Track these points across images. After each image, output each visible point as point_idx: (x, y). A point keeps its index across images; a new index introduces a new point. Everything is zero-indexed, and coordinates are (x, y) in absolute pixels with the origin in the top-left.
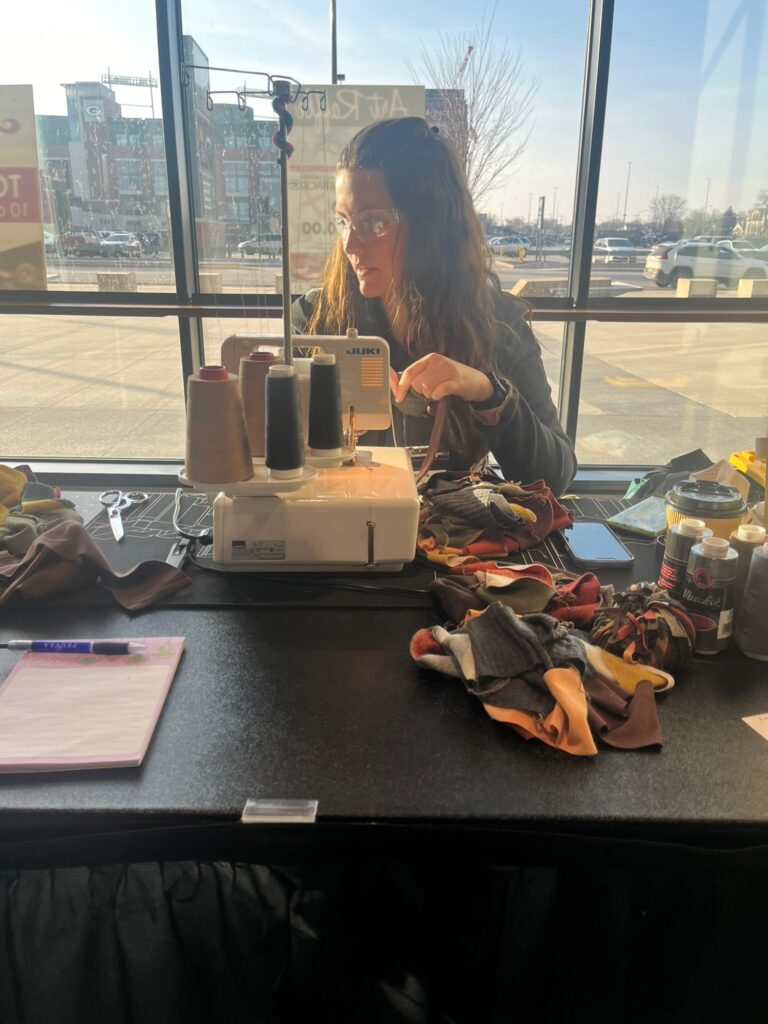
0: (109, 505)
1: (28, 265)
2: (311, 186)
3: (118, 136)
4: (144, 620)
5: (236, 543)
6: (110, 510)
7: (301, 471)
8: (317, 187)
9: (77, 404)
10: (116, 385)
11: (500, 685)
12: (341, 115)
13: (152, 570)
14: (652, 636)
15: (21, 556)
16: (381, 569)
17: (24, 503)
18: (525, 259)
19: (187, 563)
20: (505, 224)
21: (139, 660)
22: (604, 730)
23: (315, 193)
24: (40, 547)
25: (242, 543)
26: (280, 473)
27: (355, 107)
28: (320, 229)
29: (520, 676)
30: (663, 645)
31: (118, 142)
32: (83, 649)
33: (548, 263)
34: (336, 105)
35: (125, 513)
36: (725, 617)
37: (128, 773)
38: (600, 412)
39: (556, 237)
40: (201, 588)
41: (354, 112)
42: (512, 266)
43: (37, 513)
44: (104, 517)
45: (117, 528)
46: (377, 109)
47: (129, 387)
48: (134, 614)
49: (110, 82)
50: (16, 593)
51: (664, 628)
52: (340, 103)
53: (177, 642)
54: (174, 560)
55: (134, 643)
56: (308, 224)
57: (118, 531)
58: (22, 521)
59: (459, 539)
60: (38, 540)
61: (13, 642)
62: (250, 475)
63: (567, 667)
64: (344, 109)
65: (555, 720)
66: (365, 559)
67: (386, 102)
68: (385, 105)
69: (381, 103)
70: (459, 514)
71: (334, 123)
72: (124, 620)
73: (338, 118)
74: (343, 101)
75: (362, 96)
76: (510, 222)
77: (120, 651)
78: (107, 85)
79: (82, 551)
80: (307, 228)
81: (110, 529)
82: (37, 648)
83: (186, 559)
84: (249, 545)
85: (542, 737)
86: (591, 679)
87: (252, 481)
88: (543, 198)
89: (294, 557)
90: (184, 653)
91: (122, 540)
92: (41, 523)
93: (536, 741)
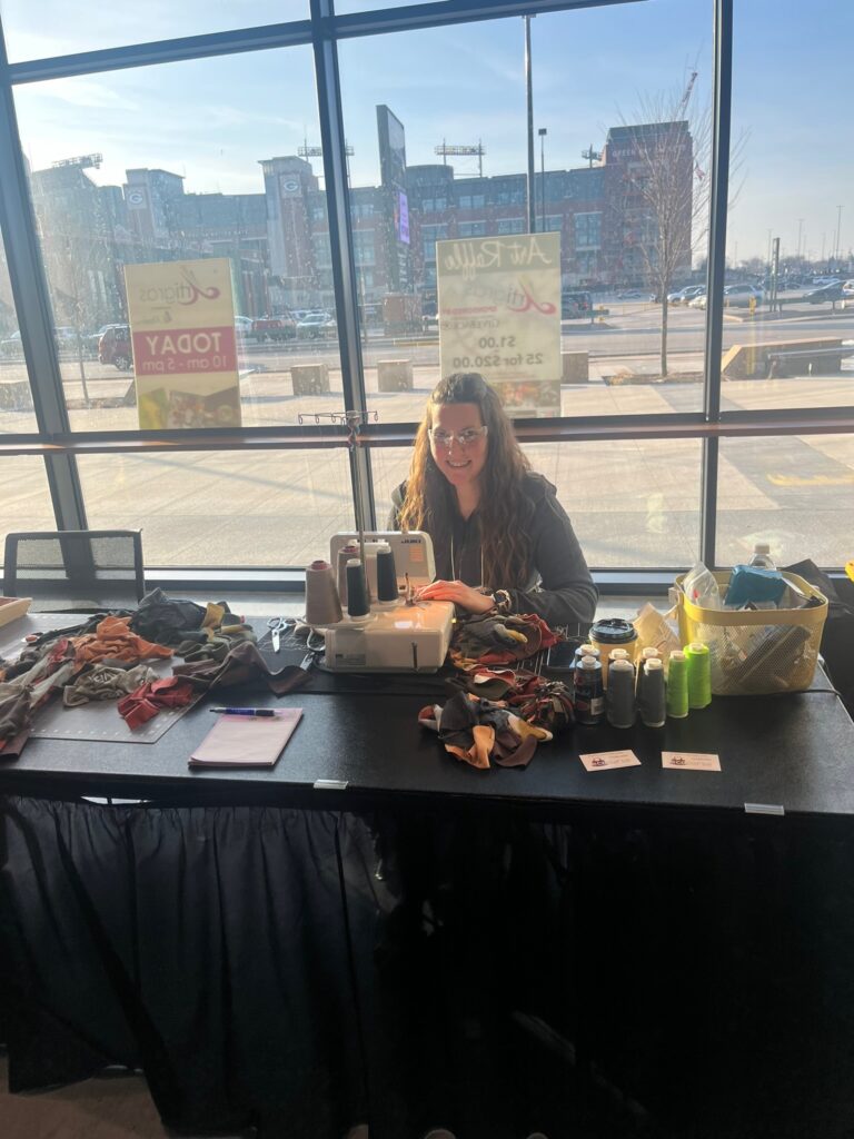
0: (273, 628)
1: (226, 407)
2: (460, 326)
3: (315, 210)
4: (284, 700)
5: (337, 656)
6: (274, 631)
7: (368, 616)
8: (465, 326)
9: (269, 511)
10: (304, 490)
11: (453, 734)
12: (486, 262)
13: (292, 670)
14: (545, 712)
15: (221, 662)
16: (422, 672)
17: (223, 628)
18: (757, 310)
19: (312, 667)
20: (740, 265)
21: (278, 719)
22: (499, 757)
23: (463, 332)
24: (231, 657)
25: (341, 656)
26: (355, 618)
27: (497, 256)
28: (468, 362)
29: (463, 730)
30: (551, 716)
31: (316, 216)
32: (251, 713)
33: (785, 311)
34: (481, 255)
35: (282, 634)
36: (595, 702)
37: (268, 767)
38: (776, 506)
39: (801, 277)
40: (320, 682)
41: (496, 261)
42: (740, 320)
43: (230, 634)
44: (269, 636)
45: (276, 643)
46: (517, 255)
47: (317, 492)
48: (280, 696)
49: (307, 155)
50: (218, 683)
51: (551, 705)
52: (484, 253)
53: (298, 711)
54: (305, 665)
55: (276, 710)
56: (458, 359)
57: (276, 646)
58: (221, 640)
59: (475, 653)
60: (230, 654)
61: (217, 709)
62: (341, 618)
63: (487, 725)
64: (488, 258)
65: (471, 751)
66: (413, 666)
67: (525, 249)
68: (524, 253)
69: (520, 250)
70: (477, 637)
71: (479, 270)
72: (275, 699)
73: (483, 266)
74: (488, 252)
75: (503, 245)
76: (747, 263)
77: (269, 714)
78: (304, 158)
79: (253, 660)
80: (457, 363)
81: (272, 644)
82: (228, 712)
83: (312, 664)
84: (345, 657)
85: (466, 759)
86: (502, 732)
87: (341, 622)
88: (778, 240)
89: (371, 664)
90: (302, 718)
91: (279, 652)
92: (233, 641)
93: (463, 761)
